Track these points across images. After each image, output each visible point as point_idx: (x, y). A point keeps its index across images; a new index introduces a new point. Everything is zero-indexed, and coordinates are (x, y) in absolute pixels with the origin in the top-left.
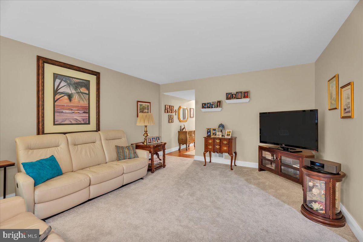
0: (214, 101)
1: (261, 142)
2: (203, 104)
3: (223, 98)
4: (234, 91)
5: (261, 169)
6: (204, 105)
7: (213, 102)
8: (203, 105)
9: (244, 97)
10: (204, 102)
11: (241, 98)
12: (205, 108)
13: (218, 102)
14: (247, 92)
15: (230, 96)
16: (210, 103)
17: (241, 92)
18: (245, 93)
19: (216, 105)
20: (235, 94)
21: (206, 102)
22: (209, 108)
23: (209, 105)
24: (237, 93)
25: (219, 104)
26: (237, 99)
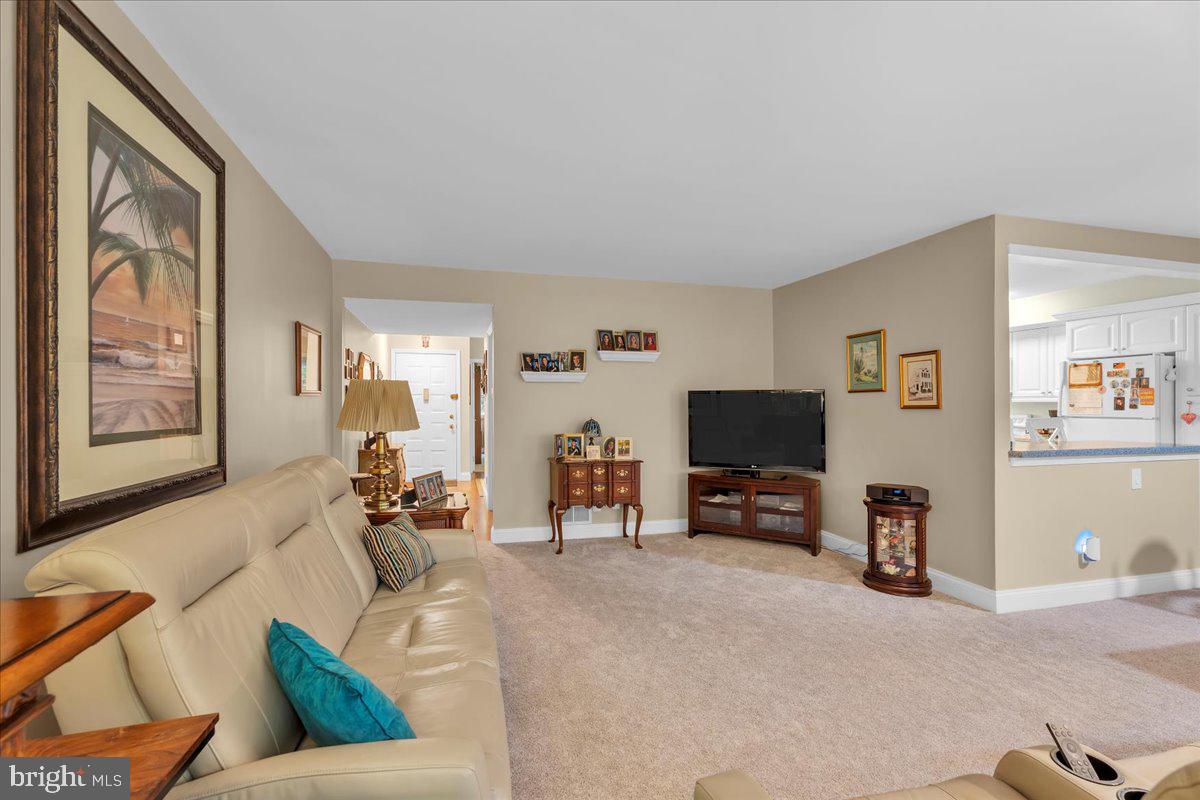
0: (561, 350)
1: (692, 463)
2: (525, 356)
3: (587, 343)
4: (618, 328)
5: (695, 530)
6: (528, 359)
7: (559, 354)
8: (525, 360)
9: (647, 348)
10: (529, 351)
11: (639, 350)
12: (535, 370)
13: (574, 354)
14: (653, 336)
15: (609, 341)
16: (549, 355)
17: (638, 333)
18: (647, 335)
19: (567, 360)
20: (622, 337)
21: (536, 351)
22: (549, 369)
23: (545, 362)
24: (628, 333)
25: (577, 360)
26: (629, 349)
